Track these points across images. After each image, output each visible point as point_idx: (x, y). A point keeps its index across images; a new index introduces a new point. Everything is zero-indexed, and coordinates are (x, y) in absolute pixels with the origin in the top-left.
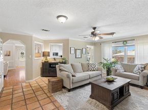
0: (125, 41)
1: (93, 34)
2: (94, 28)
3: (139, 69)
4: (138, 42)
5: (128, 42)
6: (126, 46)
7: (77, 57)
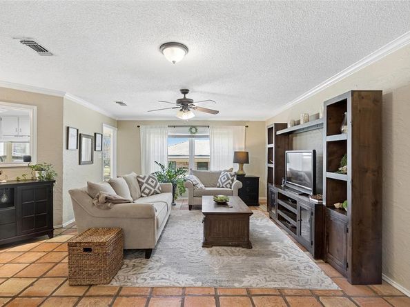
0: (194, 127)
1: (185, 104)
2: (185, 92)
3: (228, 179)
4: (215, 131)
5: (199, 129)
6: (193, 137)
7: (83, 159)
